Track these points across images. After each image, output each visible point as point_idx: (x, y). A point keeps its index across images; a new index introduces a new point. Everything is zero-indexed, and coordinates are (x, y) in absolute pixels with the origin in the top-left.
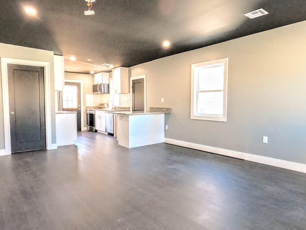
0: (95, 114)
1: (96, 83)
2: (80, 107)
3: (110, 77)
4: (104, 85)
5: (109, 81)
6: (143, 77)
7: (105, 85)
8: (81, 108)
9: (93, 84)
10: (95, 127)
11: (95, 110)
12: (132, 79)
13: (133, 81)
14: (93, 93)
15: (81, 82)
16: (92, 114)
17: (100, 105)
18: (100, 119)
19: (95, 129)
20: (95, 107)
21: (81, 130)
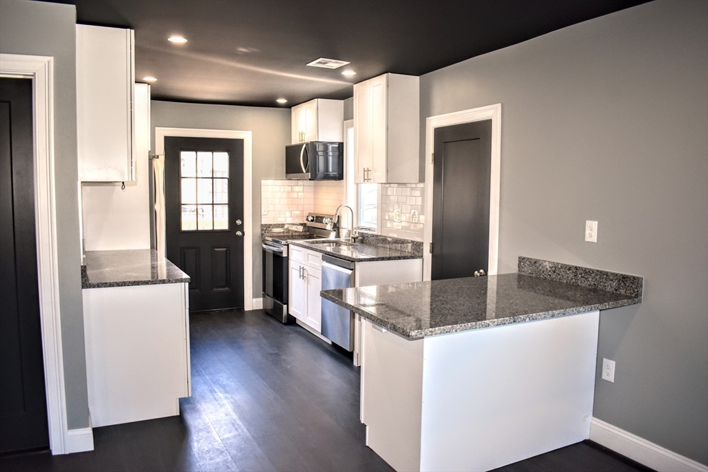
0: (288, 258)
1: (295, 141)
2: (241, 228)
3: (348, 115)
4: (326, 145)
5: (344, 132)
6: (491, 112)
7: (330, 147)
8: (245, 230)
9: (288, 144)
10: (287, 304)
11: (289, 241)
12: (435, 122)
13: (439, 132)
14: (286, 176)
15: (246, 136)
16: (278, 254)
17: (312, 221)
18: (304, 278)
19: (289, 312)
20: (294, 227)
21: (244, 309)
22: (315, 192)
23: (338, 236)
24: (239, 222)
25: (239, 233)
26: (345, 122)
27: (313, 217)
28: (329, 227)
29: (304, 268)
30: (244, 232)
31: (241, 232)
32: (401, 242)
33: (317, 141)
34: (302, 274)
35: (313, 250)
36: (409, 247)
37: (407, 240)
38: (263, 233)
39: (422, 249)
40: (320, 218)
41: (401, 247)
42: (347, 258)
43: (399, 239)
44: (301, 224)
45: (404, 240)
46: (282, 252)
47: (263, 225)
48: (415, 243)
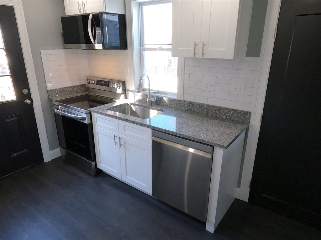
0: (92, 124)
2: (29, 96)
17: (93, 83)
18: (121, 146)
19: (98, 167)
20: (75, 89)
21: (44, 162)
23: (125, 97)
24: (25, 91)
25: (27, 102)
27: (94, 80)
29: (121, 137)
30: (32, 99)
31: (30, 100)
32: (215, 109)
33: (105, 11)
34: (119, 142)
35: (134, 123)
36: (228, 115)
37: (225, 108)
38: (50, 97)
39: (250, 118)
40: (103, 82)
41: (215, 113)
42: (203, 142)
43: (213, 106)
44: (81, 86)
45: (221, 108)
46: (84, 119)
47: (49, 90)
48: (238, 112)
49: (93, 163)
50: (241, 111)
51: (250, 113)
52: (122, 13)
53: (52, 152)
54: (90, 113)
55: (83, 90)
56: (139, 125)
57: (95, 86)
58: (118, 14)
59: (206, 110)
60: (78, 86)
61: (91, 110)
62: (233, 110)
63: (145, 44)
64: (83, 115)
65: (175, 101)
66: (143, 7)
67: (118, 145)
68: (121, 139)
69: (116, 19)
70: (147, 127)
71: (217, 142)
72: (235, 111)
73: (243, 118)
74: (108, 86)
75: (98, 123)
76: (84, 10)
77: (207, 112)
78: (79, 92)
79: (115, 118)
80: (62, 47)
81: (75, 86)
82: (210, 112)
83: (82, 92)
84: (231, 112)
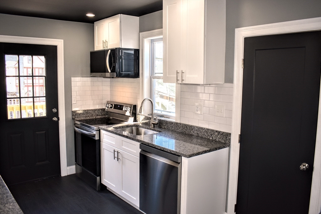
0: (99, 140)
1: (99, 47)
2: (57, 115)
5: (140, 42)
8: (60, 116)
9: (92, 50)
10: (100, 176)
14: (91, 75)
15: (59, 43)
16: (91, 137)
17: (111, 107)
18: (119, 160)
19: (102, 183)
20: (96, 112)
21: (61, 175)
22: (111, 86)
23: (135, 120)
24: (55, 110)
25: (55, 119)
26: (141, 33)
27: (112, 105)
28: (128, 114)
29: (119, 152)
30: (59, 118)
31: (57, 118)
32: (204, 131)
33: (120, 47)
34: (117, 156)
35: (128, 138)
36: (214, 136)
37: (211, 130)
38: (74, 117)
39: (230, 139)
40: (119, 106)
41: (204, 134)
42: (173, 153)
43: (202, 128)
44: (101, 109)
45: (208, 129)
46: (94, 136)
47: (73, 111)
48: (221, 133)
49: (98, 178)
50: (223, 133)
51: (230, 134)
52: (137, 48)
53: (68, 168)
54: (99, 130)
55: (103, 114)
56: (131, 139)
57: (113, 110)
58: (134, 49)
59: (197, 132)
60: (99, 110)
61: (100, 128)
62: (217, 131)
63: (155, 73)
64: (93, 132)
65: (174, 124)
66: (155, 43)
67: (116, 159)
68: (119, 154)
69: (133, 52)
70: (137, 141)
71: (182, 153)
72: (219, 132)
73: (225, 139)
74: (122, 109)
75: (104, 139)
76: (107, 46)
77: (197, 133)
78: (100, 115)
79: (116, 134)
80: (89, 76)
81: (97, 109)
82: (200, 134)
83: (102, 115)
84: (216, 134)
